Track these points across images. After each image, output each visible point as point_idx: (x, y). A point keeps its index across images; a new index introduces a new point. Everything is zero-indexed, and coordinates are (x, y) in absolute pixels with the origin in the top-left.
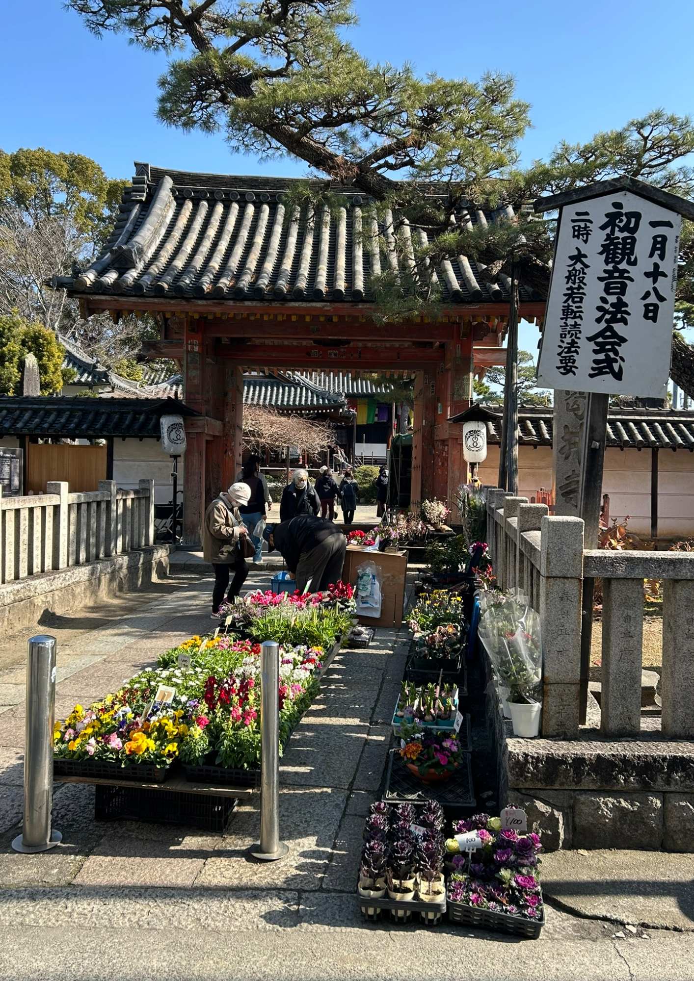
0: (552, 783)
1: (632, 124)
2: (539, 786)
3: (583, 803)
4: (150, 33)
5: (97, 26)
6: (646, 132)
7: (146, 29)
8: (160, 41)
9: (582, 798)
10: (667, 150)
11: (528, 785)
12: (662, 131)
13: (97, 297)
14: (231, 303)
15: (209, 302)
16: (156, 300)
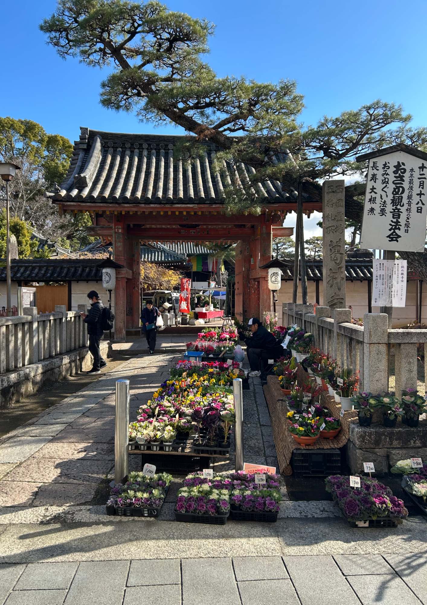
0: (378, 445)
1: (364, 108)
2: (372, 446)
3: (394, 454)
4: (91, 57)
5: (63, 54)
6: (371, 112)
7: (89, 55)
8: (97, 61)
9: (394, 452)
10: (381, 121)
11: (367, 446)
12: (380, 111)
13: (69, 203)
14: (143, 205)
15: (131, 205)
16: (101, 205)
